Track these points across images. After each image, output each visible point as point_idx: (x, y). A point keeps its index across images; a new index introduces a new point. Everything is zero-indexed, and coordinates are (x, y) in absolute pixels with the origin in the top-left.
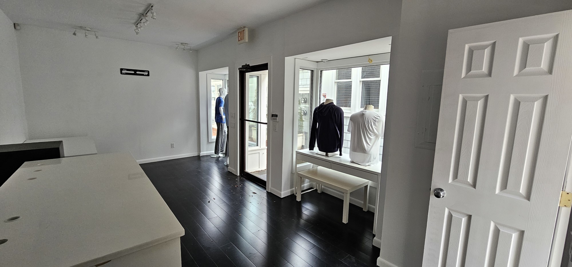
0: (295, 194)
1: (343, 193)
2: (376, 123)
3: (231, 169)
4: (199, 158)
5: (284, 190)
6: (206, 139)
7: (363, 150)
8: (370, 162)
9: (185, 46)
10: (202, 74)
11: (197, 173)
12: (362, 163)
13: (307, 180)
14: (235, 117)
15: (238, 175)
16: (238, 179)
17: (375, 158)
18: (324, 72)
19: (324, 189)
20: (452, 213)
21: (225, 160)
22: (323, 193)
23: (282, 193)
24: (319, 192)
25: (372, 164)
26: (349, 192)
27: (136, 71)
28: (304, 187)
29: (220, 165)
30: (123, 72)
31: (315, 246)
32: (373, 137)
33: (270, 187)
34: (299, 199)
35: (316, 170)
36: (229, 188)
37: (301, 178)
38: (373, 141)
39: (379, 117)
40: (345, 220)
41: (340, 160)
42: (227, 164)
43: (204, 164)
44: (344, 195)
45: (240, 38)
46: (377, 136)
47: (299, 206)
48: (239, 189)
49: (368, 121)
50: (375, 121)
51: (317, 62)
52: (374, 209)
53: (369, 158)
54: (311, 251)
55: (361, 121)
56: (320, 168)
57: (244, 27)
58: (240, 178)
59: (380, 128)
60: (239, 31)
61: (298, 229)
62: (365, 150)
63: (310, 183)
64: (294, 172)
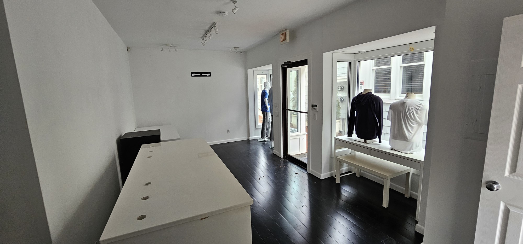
0: (334, 176)
1: (383, 178)
2: (419, 112)
3: (275, 152)
4: (248, 141)
5: (324, 173)
6: (254, 125)
7: (405, 138)
8: (412, 150)
9: (237, 50)
10: (250, 71)
11: (248, 154)
12: (403, 151)
13: (345, 164)
14: (279, 107)
15: (282, 157)
16: (282, 161)
17: (417, 145)
18: (362, 63)
19: (362, 173)
20: (509, 207)
21: (270, 143)
22: (362, 177)
23: (322, 175)
24: (358, 175)
25: (414, 152)
26: (389, 178)
27: (201, 73)
28: (342, 170)
29: (266, 148)
30: (193, 74)
31: (355, 225)
32: (415, 126)
33: (311, 169)
34: (338, 181)
35: (355, 155)
36: (275, 168)
37: (340, 163)
38: (415, 129)
39: (422, 105)
40: (385, 204)
41: (380, 147)
42: (272, 148)
43: (253, 147)
44: (385, 180)
45: (282, 39)
46: (419, 124)
47: (338, 188)
48: (282, 169)
49: (410, 109)
50: (418, 109)
51: (354, 54)
52: (417, 196)
53: (410, 146)
54: (352, 230)
55: (402, 110)
56: (358, 153)
57: (286, 29)
58: (284, 160)
59: (423, 116)
60: (282, 33)
61: (338, 208)
62: (406, 138)
63: (349, 167)
64: (333, 156)
